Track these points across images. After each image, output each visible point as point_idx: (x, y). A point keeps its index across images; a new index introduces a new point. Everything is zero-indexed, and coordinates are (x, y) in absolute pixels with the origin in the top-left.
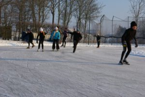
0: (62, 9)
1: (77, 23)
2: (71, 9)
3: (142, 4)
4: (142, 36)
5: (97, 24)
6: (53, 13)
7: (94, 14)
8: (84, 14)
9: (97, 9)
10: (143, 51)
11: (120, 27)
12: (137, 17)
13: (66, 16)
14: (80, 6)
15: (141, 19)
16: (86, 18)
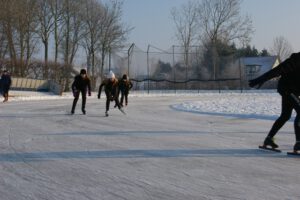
0: (62, 35)
1: (88, 59)
2: (76, 34)
3: (194, 24)
4: (196, 77)
5: (122, 59)
6: (45, 42)
7: (117, 42)
8: (99, 42)
9: (120, 34)
10: (200, 102)
11: (160, 62)
12: (187, 45)
13: (68, 47)
14: (92, 30)
15: (194, 49)
16: (103, 49)
